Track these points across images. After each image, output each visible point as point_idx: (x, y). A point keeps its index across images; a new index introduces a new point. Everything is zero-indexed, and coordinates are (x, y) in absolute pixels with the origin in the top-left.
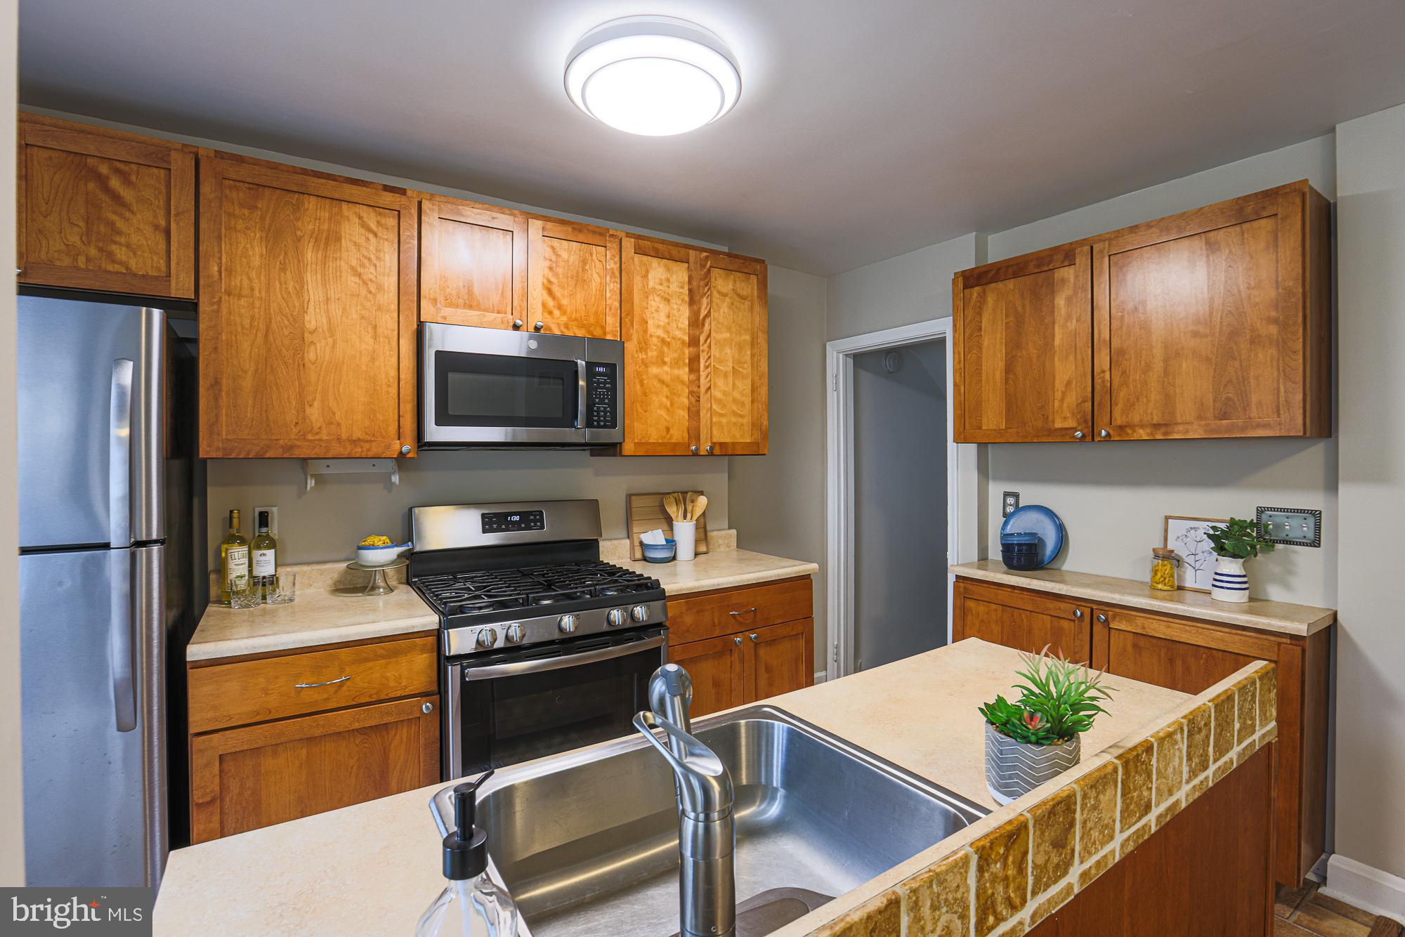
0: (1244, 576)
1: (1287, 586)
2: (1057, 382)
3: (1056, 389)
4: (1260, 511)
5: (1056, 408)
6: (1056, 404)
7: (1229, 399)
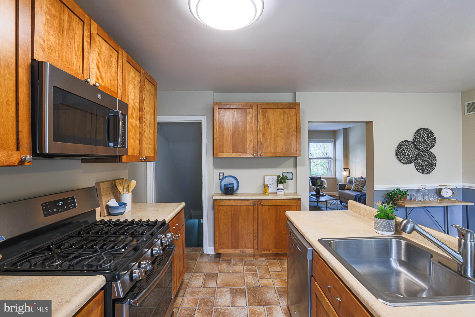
0: (283, 188)
1: (287, 189)
2: (248, 140)
3: (247, 142)
4: (283, 173)
5: (247, 147)
6: (248, 146)
7: (287, 148)
